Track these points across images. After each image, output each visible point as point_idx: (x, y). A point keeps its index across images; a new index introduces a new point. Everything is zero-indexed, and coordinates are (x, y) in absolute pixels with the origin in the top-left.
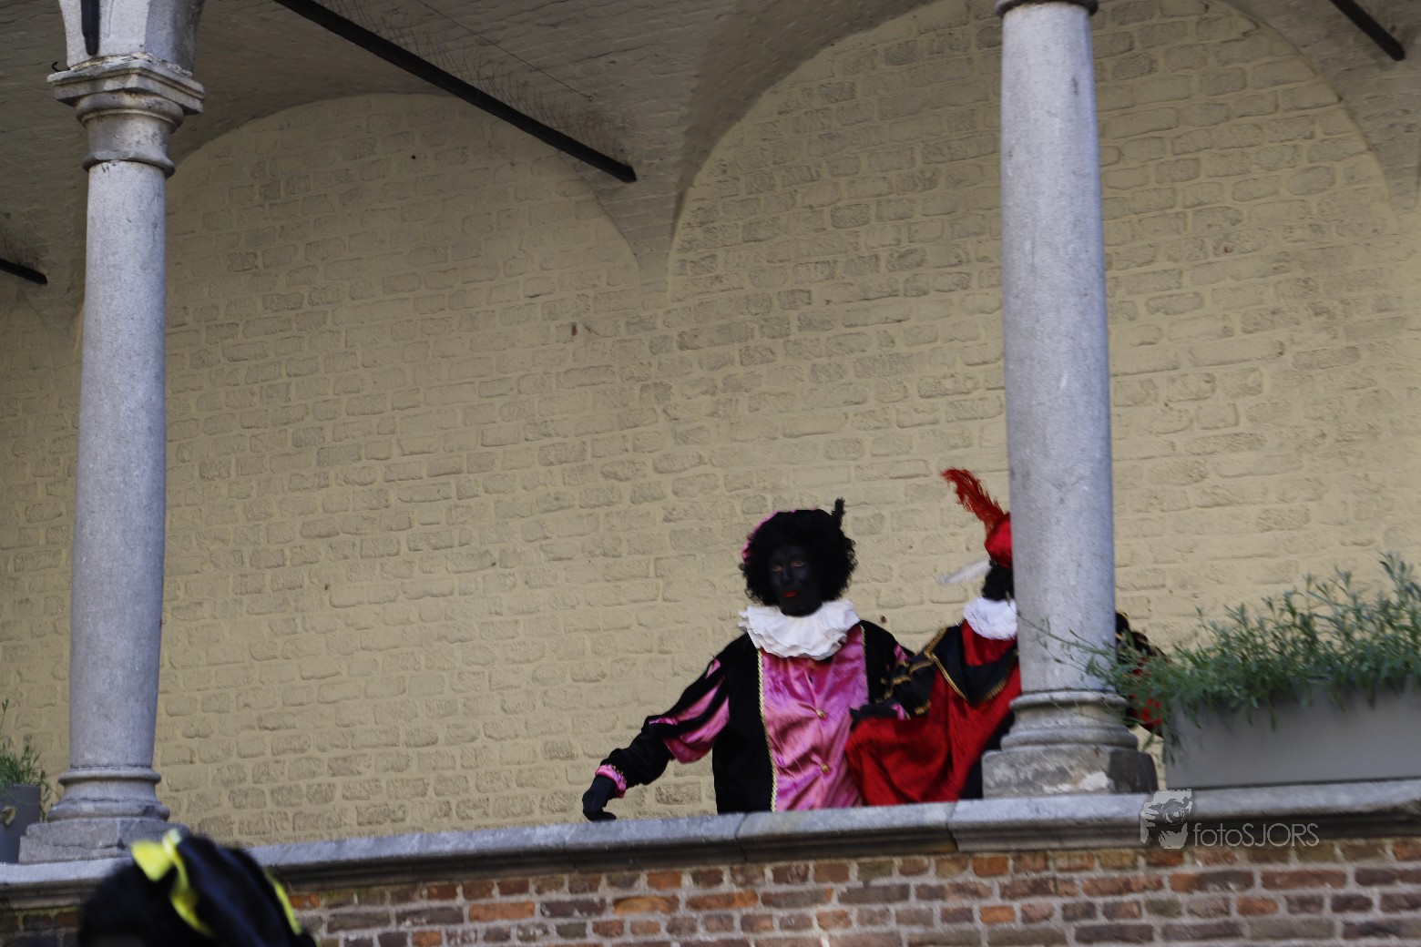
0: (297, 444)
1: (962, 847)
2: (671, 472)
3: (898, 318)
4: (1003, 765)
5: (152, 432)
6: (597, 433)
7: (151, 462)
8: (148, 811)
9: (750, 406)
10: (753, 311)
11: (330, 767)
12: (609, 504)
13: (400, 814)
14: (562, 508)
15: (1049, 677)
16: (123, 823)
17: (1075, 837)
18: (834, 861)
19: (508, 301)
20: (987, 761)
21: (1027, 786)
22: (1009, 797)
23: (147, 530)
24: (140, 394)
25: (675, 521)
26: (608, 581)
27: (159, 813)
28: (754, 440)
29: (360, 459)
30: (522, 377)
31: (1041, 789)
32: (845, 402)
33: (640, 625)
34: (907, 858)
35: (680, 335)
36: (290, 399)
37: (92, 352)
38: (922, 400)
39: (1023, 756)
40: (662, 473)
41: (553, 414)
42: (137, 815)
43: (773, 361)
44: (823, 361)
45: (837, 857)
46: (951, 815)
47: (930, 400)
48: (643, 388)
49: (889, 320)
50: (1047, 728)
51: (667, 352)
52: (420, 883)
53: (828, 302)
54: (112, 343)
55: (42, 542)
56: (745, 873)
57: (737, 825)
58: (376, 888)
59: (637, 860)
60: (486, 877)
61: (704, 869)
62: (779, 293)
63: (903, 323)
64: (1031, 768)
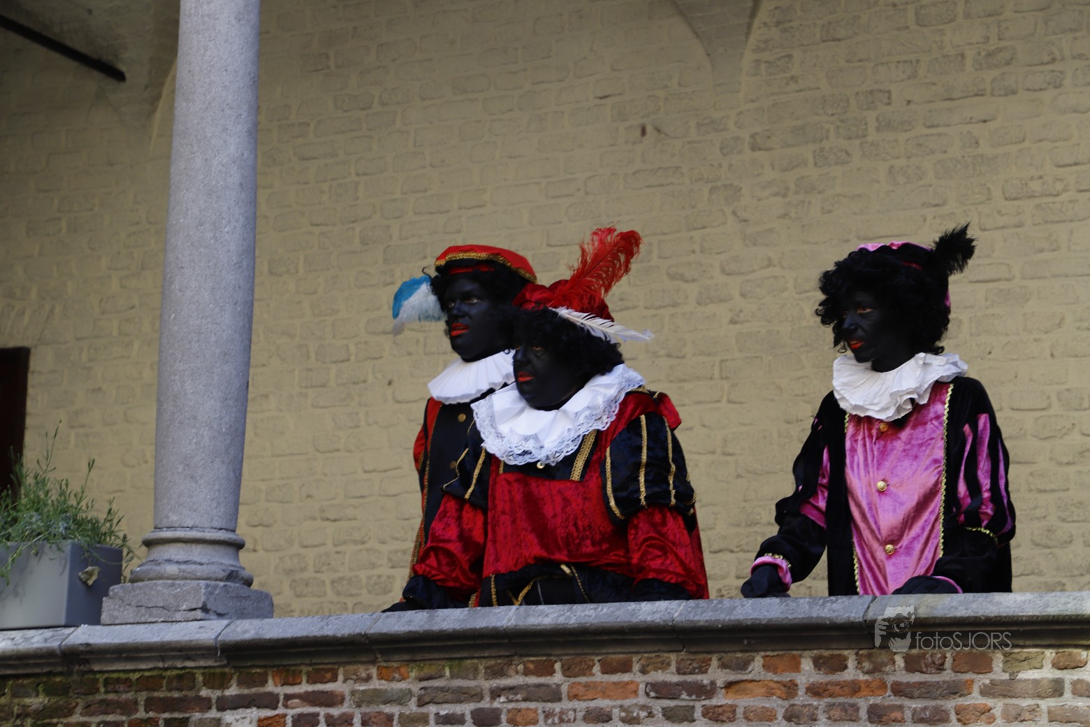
0: (364, 242)
2: (740, 274)
3: (983, 118)
5: (243, 188)
6: (664, 234)
7: (242, 219)
8: (232, 576)
9: (823, 208)
10: (830, 113)
11: (390, 560)
12: (675, 305)
16: (207, 586)
19: (578, 102)
23: (237, 288)
24: (232, 149)
25: (742, 323)
26: (672, 382)
27: (242, 578)
28: (824, 242)
30: (590, 178)
32: (924, 205)
33: (704, 426)
35: (753, 136)
37: (185, 104)
38: (1007, 203)
40: (729, 274)
41: (620, 215)
42: (221, 580)
43: (848, 162)
44: (902, 162)
47: (1016, 203)
48: (712, 190)
49: (973, 121)
51: (739, 153)
52: (516, 657)
53: (909, 102)
54: (205, 95)
55: (115, 333)
56: (873, 659)
57: (866, 606)
58: (469, 661)
59: (753, 642)
60: (587, 654)
61: (826, 653)
62: (857, 93)
63: (988, 123)
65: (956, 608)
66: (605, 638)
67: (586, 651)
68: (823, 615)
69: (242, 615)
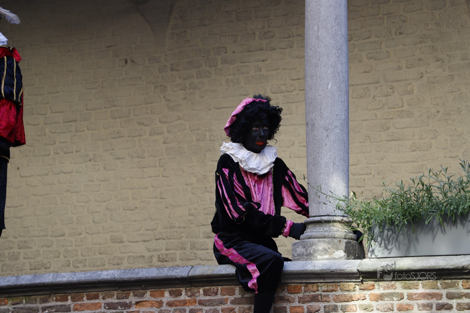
1: (283, 281)
2: (167, 123)
3: (263, 59)
4: (300, 247)
6: (135, 105)
9: (200, 96)
10: (203, 56)
12: (140, 136)
13: (48, 265)
14: (120, 137)
15: (321, 210)
17: (330, 278)
18: (229, 287)
19: (98, 48)
20: (294, 245)
21: (310, 256)
22: (302, 260)
25: (168, 143)
26: (139, 168)
28: (201, 110)
30: (104, 81)
31: (316, 256)
32: (240, 95)
33: (152, 187)
35: (172, 65)
38: (273, 95)
39: (309, 243)
40: (162, 123)
41: (117, 97)
43: (210, 77)
44: (232, 77)
45: (231, 285)
47: (276, 95)
48: (155, 87)
49: (259, 60)
50: (319, 232)
51: (166, 72)
52: (52, 294)
53: (234, 52)
56: (192, 291)
57: (189, 271)
58: (33, 297)
59: (146, 286)
60: (81, 292)
61: (174, 289)
62: (213, 48)
63: (265, 61)
64: (312, 248)
65: (222, 271)
66: (88, 286)
68: (172, 275)
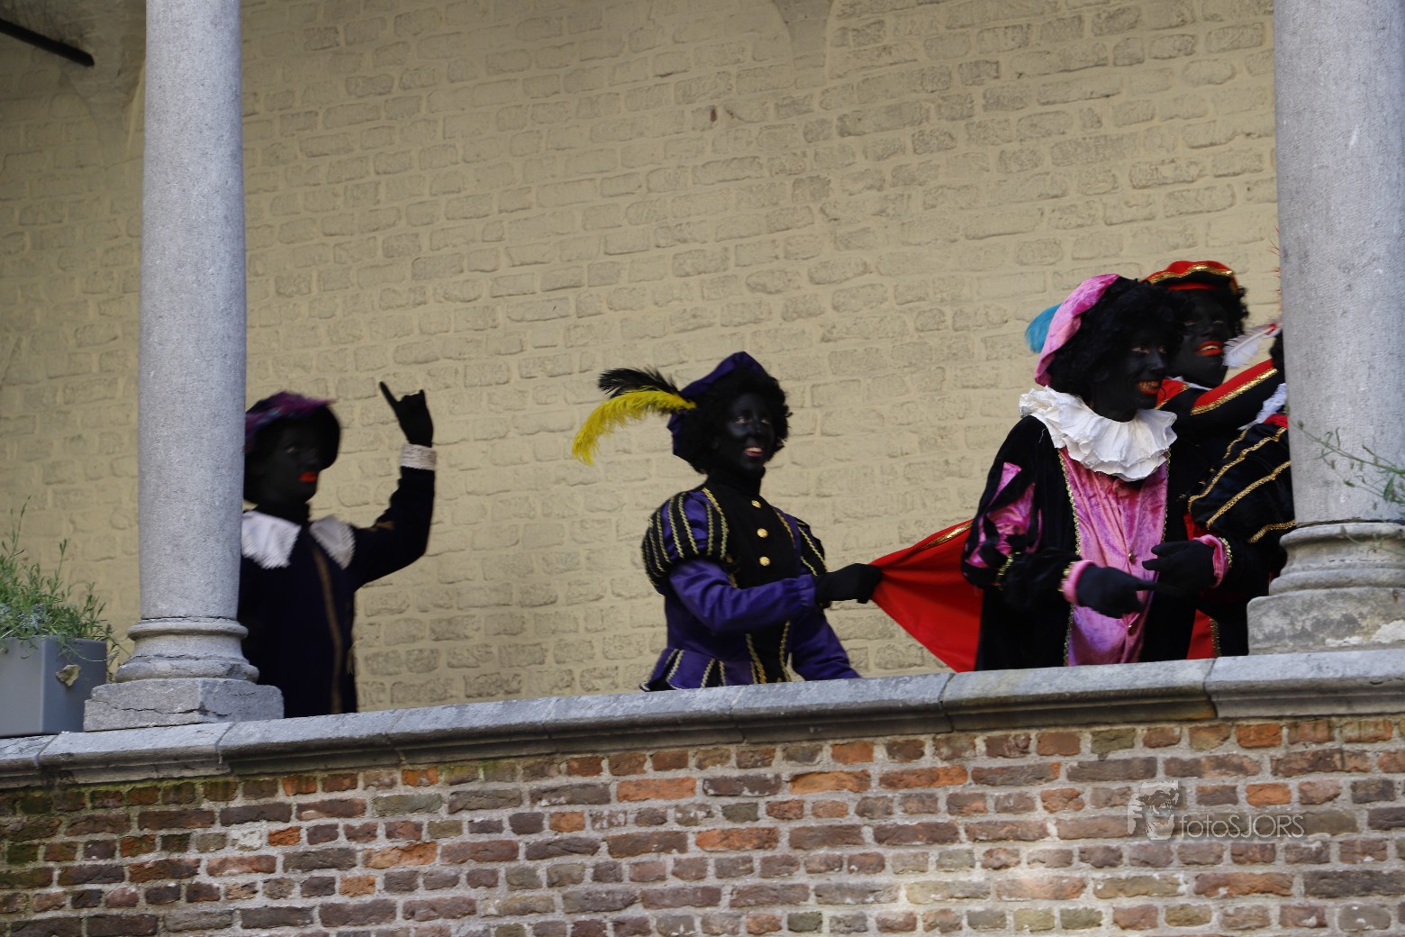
0: (388, 254)
1: (1222, 714)
2: (830, 282)
3: (1106, 92)
4: (1273, 613)
5: (228, 221)
6: (742, 237)
7: (228, 258)
8: (232, 671)
9: (925, 203)
10: (930, 89)
11: (433, 631)
12: (757, 321)
13: (514, 685)
14: (700, 327)
15: (1334, 505)
16: (205, 684)
17: (1369, 702)
18: (1061, 730)
19: (635, 81)
20: (1253, 608)
21: (1305, 639)
22: (1281, 652)
23: (226, 339)
24: (214, 175)
25: (835, 340)
27: (245, 673)
28: (928, 243)
29: (462, 271)
30: (652, 172)
31: (1323, 642)
32: (1041, 196)
33: (794, 463)
34: (1153, 726)
35: (841, 119)
36: (379, 202)
37: (156, 126)
38: (1135, 191)
39: (1299, 601)
40: (818, 283)
41: (689, 215)
42: (220, 677)
43: (952, 148)
44: (1014, 146)
45: (1065, 726)
46: (1209, 674)
47: (1146, 191)
48: (796, 184)
49: (1094, 96)
50: (1330, 568)
51: (825, 139)
52: (558, 756)
53: (1020, 75)
54: (179, 114)
55: (95, 369)
56: (952, 744)
57: (942, 686)
58: (505, 761)
59: (820, 729)
60: (636, 749)
61: (901, 739)
62: (961, 65)
63: (1111, 98)
64: (1310, 616)
65: (1039, 685)
66: (656, 730)
67: (636, 745)
68: (895, 697)
69: (247, 715)
